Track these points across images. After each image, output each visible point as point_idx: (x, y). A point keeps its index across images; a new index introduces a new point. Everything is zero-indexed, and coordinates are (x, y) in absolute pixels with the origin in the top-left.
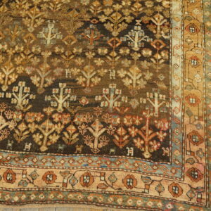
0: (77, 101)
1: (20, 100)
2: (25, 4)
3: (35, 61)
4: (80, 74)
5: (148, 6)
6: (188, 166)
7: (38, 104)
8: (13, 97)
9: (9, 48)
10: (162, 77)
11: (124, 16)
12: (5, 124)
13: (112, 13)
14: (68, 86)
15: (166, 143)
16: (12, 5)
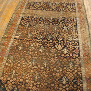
2: (31, 84)
5: (75, 86)
13: (62, 89)
16: (26, 85)
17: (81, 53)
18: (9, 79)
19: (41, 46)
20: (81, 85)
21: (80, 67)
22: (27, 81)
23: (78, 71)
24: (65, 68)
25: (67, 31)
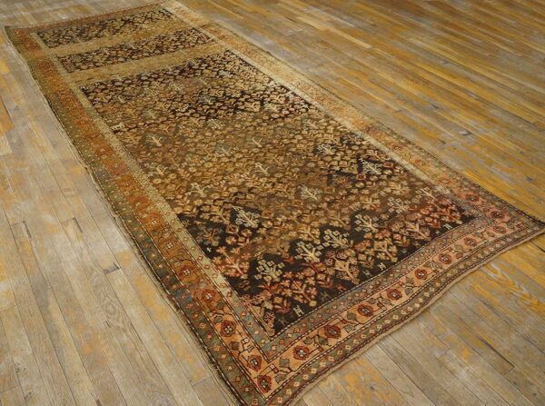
0: (380, 219)
1: (340, 242)
3: (320, 213)
4: (362, 205)
6: (488, 214)
7: (356, 236)
8: (330, 243)
9: (287, 216)
10: (412, 179)
11: (348, 161)
12: (347, 264)
13: (339, 163)
14: (363, 215)
15: (461, 210)
16: (254, 191)
17: (309, 100)
18: (198, 202)
19: (207, 120)
20: (364, 143)
21: (332, 119)
22: (250, 185)
23: (335, 127)
24: (305, 132)
25: (236, 77)
